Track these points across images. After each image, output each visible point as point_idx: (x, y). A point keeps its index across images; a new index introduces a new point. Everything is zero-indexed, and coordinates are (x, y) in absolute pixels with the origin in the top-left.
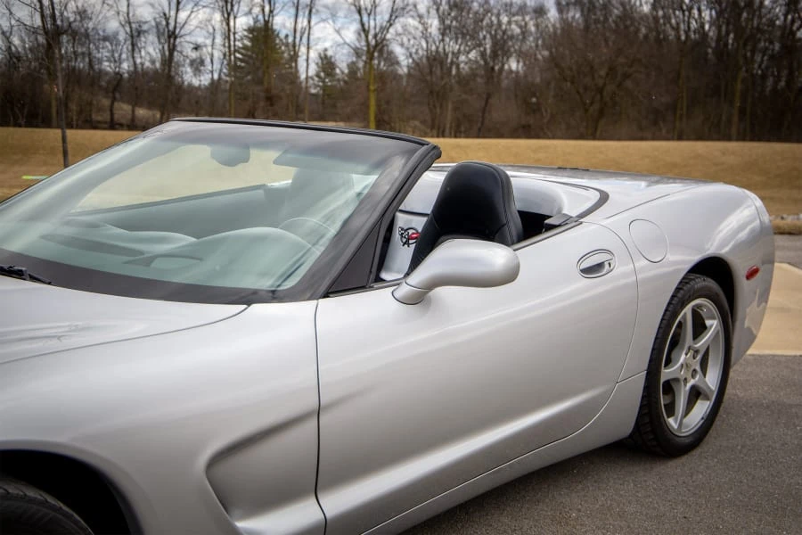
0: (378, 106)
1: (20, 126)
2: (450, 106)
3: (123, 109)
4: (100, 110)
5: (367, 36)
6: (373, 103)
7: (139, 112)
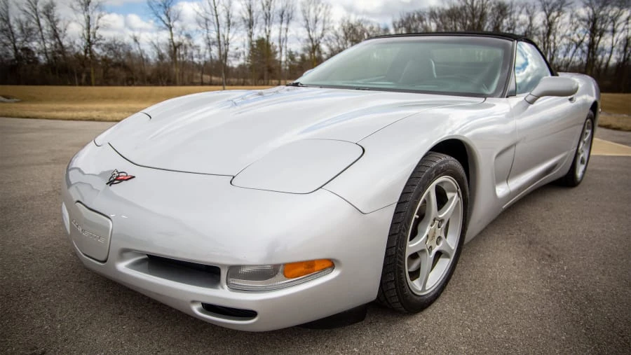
3: (206, 78)
4: (197, 77)
5: (312, 42)
7: (214, 78)
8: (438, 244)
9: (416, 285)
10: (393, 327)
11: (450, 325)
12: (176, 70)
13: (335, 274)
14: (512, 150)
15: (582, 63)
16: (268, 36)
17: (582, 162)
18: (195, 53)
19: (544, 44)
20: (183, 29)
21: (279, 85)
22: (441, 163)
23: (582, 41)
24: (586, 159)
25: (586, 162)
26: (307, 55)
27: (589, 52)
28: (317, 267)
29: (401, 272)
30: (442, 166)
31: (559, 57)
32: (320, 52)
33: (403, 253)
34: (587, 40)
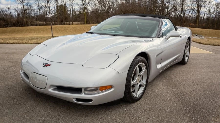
0: (87, 18)
1: (20, 27)
2: (101, 18)
3: (38, 22)
4: (34, 22)
5: (84, 6)
6: (85, 18)
7: (41, 22)
8: (140, 82)
9: (134, 94)
10: (128, 106)
11: (144, 105)
12: (25, 20)
13: (113, 90)
14: (161, 54)
15: (195, 17)
16: (64, 4)
17: (187, 56)
18: (33, 12)
19: (181, 9)
20: (28, 3)
21: (70, 24)
22: (140, 59)
23: (194, 9)
24: (188, 55)
25: (188, 56)
26: (81, 11)
27: (197, 13)
28: (108, 88)
29: (130, 90)
30: (140, 60)
31: (187, 14)
32: (87, 10)
33: (130, 84)
34: (196, 9)
